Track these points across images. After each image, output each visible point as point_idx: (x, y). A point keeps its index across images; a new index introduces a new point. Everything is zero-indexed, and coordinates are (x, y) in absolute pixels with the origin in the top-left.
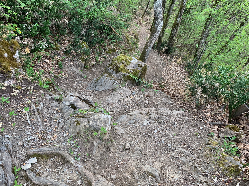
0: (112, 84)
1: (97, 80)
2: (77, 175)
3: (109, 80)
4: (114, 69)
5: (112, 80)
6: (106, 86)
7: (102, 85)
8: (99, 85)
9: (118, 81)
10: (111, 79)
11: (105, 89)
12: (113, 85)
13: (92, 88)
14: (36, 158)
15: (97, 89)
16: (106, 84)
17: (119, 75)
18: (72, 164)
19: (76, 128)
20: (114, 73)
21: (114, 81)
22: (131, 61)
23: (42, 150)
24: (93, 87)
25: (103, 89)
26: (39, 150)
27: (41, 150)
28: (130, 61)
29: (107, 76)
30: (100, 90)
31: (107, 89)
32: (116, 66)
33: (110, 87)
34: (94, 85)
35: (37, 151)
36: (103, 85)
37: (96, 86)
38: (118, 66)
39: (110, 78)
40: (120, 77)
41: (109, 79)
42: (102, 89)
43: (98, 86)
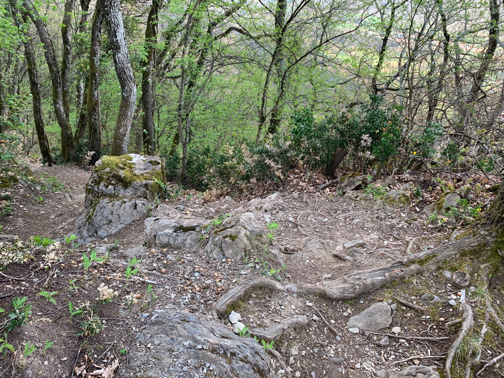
0: (134, 209)
1: (90, 217)
2: (297, 298)
3: (121, 206)
4: (114, 184)
5: (127, 204)
6: (123, 218)
7: (111, 221)
8: (104, 225)
9: (142, 199)
10: (125, 202)
11: (123, 225)
12: (136, 210)
13: (89, 238)
14: (233, 312)
15: (104, 233)
16: (118, 215)
17: (135, 189)
18: (279, 291)
19: (236, 244)
20: (119, 190)
21: (132, 202)
22: (132, 160)
23: (233, 294)
24: (90, 234)
25: (120, 227)
26: (229, 297)
27: (231, 295)
28: (131, 162)
29: (108, 201)
30: (113, 232)
31: (128, 222)
32: (113, 177)
33: (133, 215)
34: (88, 230)
35: (228, 301)
36: (113, 220)
37: (97, 230)
38: (120, 176)
39: (120, 201)
40: (139, 192)
41: (120, 204)
42: (116, 227)
43: (103, 227)
